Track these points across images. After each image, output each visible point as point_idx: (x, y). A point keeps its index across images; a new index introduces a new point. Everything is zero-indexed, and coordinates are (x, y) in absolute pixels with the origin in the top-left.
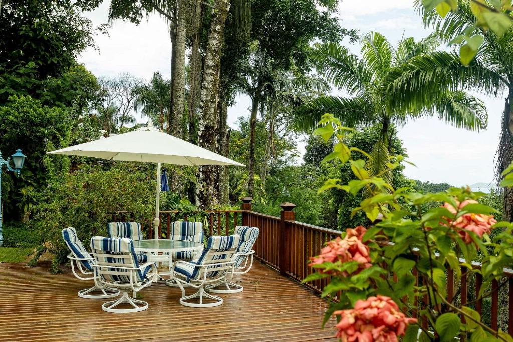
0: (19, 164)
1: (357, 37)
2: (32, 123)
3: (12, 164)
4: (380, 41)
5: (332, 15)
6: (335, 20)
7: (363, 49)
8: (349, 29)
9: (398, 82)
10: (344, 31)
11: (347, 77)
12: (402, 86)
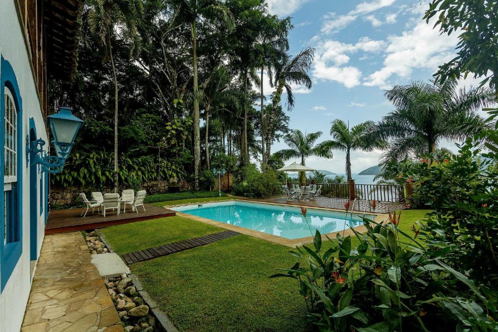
0: (224, 172)
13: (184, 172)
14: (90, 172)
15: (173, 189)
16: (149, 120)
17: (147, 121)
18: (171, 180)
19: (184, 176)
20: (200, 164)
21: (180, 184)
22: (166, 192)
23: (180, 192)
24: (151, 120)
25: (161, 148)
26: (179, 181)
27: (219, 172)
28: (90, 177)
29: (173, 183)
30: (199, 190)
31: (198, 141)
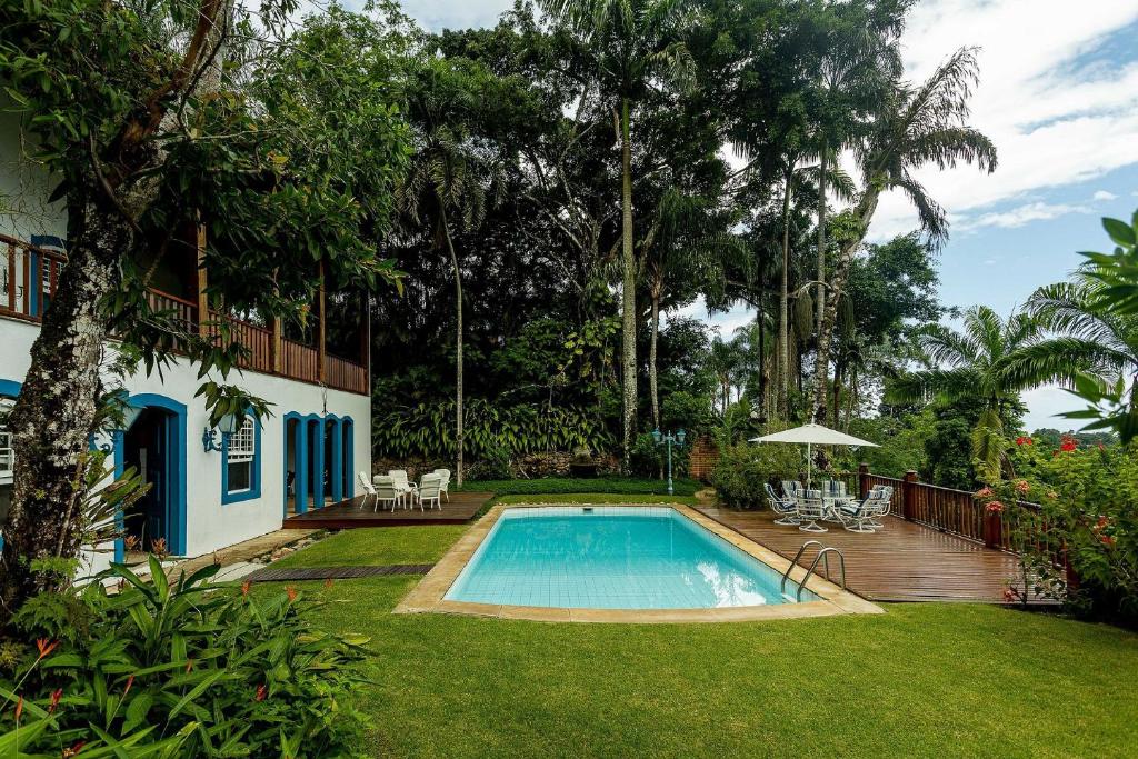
0: (682, 439)
1: (959, 313)
2: (690, 411)
3: (677, 440)
4: (986, 314)
5: (930, 297)
6: (933, 301)
7: (966, 322)
8: (949, 307)
9: (1007, 370)
10: (943, 310)
11: (949, 352)
12: (1012, 373)
13: (605, 436)
14: (433, 433)
15: (582, 470)
16: (544, 333)
17: (539, 333)
18: (578, 452)
19: (604, 444)
20: (636, 419)
21: (599, 461)
22: (567, 476)
23: (595, 477)
24: (548, 331)
25: (554, 388)
26: (594, 454)
27: (670, 438)
28: (433, 442)
29: (582, 458)
30: (630, 476)
31: (631, 368)
